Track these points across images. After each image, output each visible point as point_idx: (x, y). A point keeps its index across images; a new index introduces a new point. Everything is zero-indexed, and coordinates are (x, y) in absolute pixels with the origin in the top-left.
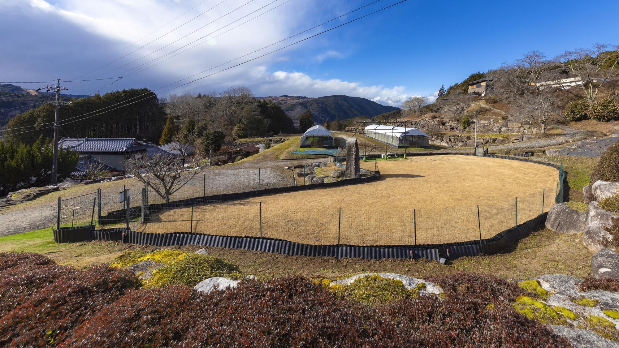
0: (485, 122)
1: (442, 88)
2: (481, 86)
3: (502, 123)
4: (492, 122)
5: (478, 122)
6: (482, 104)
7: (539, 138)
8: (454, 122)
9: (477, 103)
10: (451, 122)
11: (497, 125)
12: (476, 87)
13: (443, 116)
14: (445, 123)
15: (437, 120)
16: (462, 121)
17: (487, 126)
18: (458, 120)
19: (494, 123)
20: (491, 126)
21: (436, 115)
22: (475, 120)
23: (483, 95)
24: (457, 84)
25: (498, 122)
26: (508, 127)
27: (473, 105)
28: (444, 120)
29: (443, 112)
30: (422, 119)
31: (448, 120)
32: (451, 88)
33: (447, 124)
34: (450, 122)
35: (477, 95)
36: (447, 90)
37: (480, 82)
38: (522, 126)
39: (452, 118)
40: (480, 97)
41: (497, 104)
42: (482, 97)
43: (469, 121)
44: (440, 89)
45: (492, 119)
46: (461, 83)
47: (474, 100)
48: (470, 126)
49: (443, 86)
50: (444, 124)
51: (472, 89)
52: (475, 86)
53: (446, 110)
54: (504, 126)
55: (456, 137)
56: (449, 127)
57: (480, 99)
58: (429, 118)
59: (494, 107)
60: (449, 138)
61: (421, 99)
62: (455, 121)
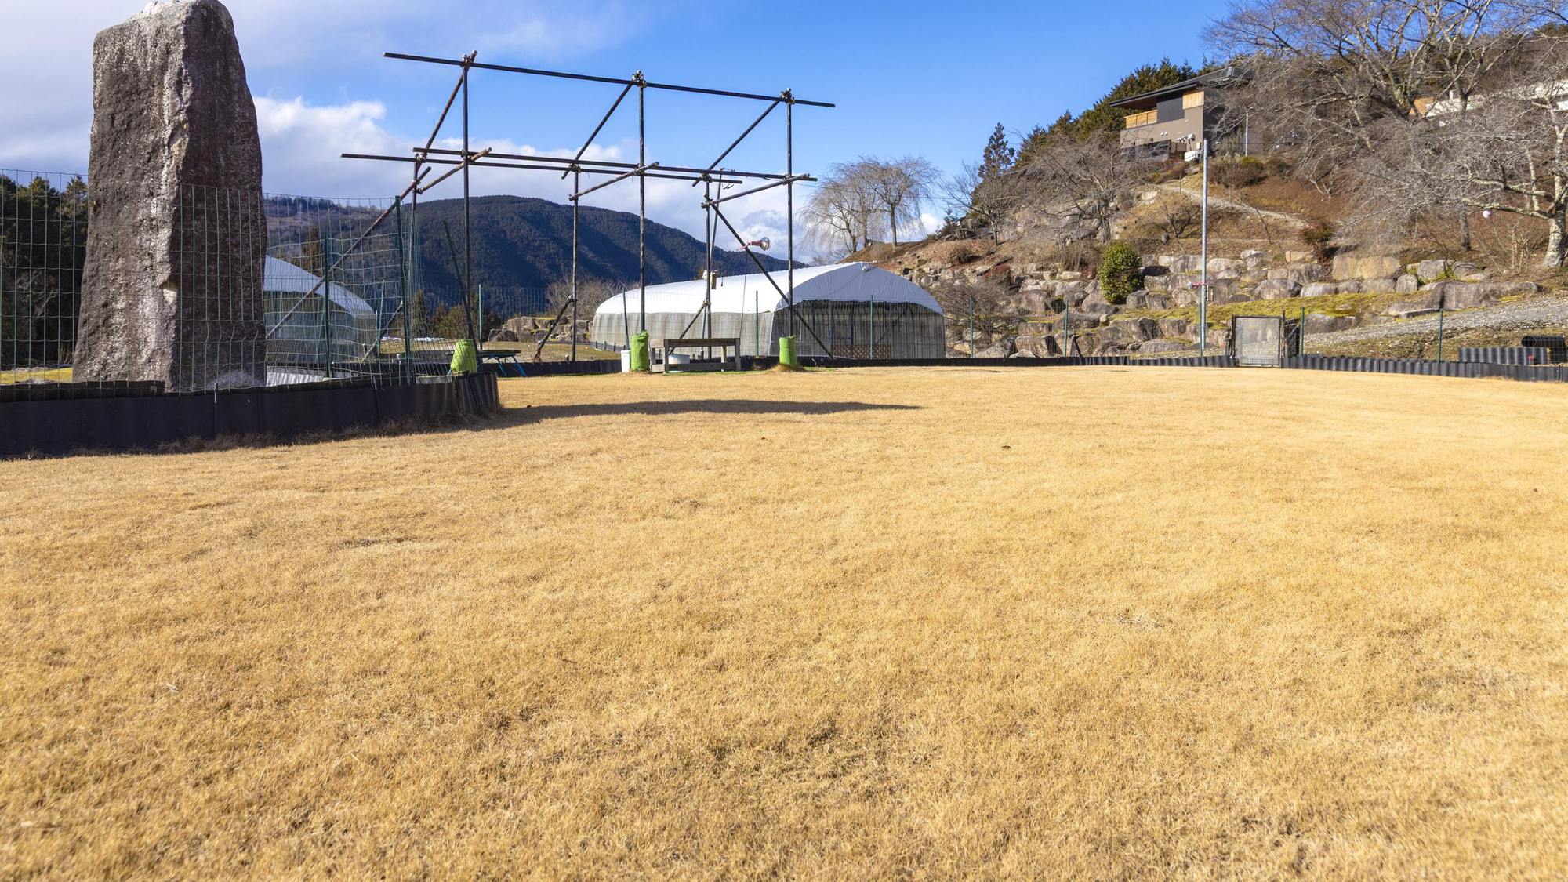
0: (1219, 265)
1: (997, 142)
2: (1179, 114)
3: (1303, 261)
4: (1251, 264)
5: (1184, 267)
6: (1196, 191)
7: (1540, 289)
8: (1067, 274)
9: (1169, 187)
10: (1046, 274)
11: (1281, 272)
12: (1161, 119)
13: (1005, 251)
14: (1020, 280)
15: (980, 268)
16: (1103, 269)
17: (1229, 282)
18: (1083, 264)
19: (1263, 264)
20: (1247, 279)
21: (975, 246)
22: (1164, 261)
23: (1189, 156)
24: (1068, 117)
25: (1280, 260)
26: (1336, 282)
27: (1149, 196)
28: (1016, 269)
29: (1006, 234)
30: (906, 271)
31: (1032, 268)
32: (1038, 140)
33: (1030, 285)
34: (1041, 278)
35: (1165, 158)
36: (1018, 148)
37: (1179, 94)
38: (1403, 271)
39: (1052, 258)
40: (1178, 165)
41: (1265, 188)
42: (1187, 165)
43: (1136, 264)
44: (986, 143)
45: (1248, 247)
46: (1088, 115)
47: (1152, 178)
48: (1142, 286)
49: (1000, 128)
50: (1014, 285)
51: (1142, 127)
52: (1153, 115)
53: (1020, 229)
54: (1310, 275)
55: (1084, 329)
56: (1038, 300)
57: (1181, 174)
58: (938, 264)
59: (1246, 199)
60: (1045, 334)
61: (900, 173)
62: (1069, 267)
